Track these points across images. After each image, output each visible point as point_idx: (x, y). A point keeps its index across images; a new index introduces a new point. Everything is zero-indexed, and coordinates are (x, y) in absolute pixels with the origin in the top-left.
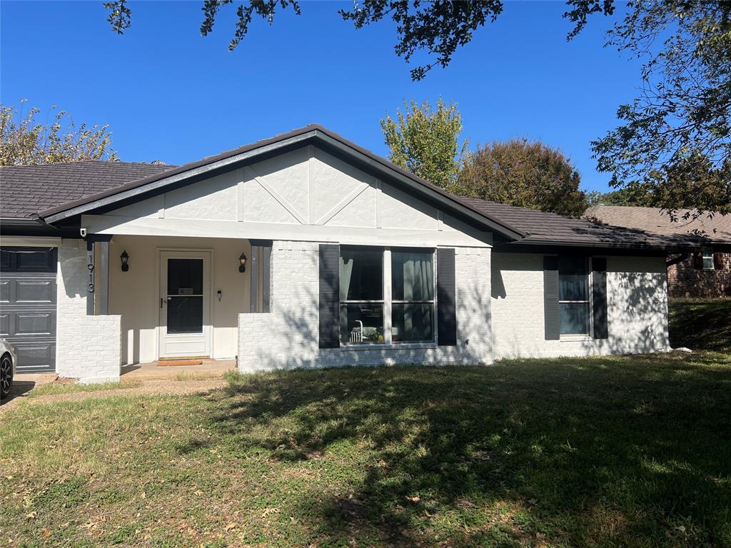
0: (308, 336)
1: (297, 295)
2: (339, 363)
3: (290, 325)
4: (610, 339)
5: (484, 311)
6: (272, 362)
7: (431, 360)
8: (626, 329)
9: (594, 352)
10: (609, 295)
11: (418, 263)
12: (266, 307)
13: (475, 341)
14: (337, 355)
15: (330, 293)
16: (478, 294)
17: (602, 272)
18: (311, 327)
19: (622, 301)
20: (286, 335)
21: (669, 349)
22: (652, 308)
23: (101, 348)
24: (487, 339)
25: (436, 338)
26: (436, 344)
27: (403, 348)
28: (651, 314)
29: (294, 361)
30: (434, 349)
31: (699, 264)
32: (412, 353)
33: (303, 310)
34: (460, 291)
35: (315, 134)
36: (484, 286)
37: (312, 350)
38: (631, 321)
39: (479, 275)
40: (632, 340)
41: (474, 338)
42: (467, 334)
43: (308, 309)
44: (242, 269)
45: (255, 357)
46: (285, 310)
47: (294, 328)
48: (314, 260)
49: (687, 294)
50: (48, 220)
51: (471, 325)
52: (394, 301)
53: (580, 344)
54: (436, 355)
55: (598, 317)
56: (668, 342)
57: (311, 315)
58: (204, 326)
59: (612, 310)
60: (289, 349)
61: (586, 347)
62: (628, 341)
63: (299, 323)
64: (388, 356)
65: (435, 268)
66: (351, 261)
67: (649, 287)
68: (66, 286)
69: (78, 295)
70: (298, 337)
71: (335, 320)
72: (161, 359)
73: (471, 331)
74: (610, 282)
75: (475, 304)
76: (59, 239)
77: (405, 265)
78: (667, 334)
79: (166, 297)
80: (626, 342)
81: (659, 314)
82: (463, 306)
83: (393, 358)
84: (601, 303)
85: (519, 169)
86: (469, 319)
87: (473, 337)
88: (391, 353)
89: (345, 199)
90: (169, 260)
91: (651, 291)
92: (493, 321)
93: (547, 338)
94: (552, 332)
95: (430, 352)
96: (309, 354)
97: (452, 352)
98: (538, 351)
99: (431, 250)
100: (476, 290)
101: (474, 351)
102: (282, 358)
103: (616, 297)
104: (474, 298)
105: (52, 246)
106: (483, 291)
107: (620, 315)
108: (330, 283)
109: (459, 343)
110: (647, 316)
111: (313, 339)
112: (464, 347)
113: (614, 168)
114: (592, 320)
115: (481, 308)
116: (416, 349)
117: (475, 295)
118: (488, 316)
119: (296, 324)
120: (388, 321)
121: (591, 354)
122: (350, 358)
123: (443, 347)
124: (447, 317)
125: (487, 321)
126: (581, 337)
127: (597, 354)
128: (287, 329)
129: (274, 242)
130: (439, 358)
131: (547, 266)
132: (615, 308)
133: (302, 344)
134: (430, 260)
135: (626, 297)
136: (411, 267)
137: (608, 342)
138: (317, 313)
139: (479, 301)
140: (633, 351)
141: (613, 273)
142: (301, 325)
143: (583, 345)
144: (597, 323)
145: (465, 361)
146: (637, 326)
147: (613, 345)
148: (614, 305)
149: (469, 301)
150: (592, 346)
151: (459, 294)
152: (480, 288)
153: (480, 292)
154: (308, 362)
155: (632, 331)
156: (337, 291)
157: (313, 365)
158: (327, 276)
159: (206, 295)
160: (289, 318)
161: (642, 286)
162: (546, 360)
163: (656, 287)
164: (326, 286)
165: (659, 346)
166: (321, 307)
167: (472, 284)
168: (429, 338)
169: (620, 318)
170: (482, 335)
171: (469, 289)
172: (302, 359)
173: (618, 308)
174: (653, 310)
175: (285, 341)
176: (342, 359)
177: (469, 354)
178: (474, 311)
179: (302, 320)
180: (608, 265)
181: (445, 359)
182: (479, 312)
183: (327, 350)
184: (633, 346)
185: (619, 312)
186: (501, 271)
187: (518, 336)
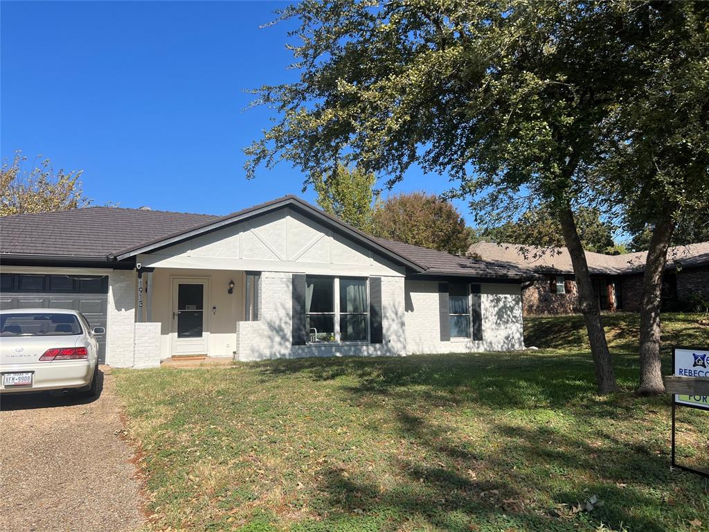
0: (284, 338)
1: (276, 310)
2: (304, 355)
3: (272, 331)
4: (485, 342)
5: (400, 321)
6: (260, 355)
7: (365, 354)
8: (495, 335)
9: (474, 350)
10: (483, 312)
11: (356, 287)
12: (256, 318)
13: (394, 341)
14: (303, 350)
15: (298, 308)
16: (395, 308)
17: (478, 294)
18: (286, 331)
19: (492, 315)
20: (270, 337)
21: (524, 348)
23: (148, 345)
24: (402, 339)
25: (369, 338)
26: (369, 342)
27: (348, 346)
28: (511, 325)
29: (275, 354)
30: (367, 346)
31: (554, 290)
32: (353, 349)
33: (281, 320)
34: (384, 307)
35: (291, 201)
36: (399, 303)
37: (286, 347)
38: (498, 329)
39: (396, 296)
40: (499, 343)
42: (389, 336)
43: (284, 318)
44: (230, 291)
45: (249, 351)
46: (269, 320)
47: (275, 333)
48: (288, 286)
49: (546, 312)
50: (119, 258)
51: (392, 330)
52: (342, 313)
53: (464, 344)
54: (369, 350)
55: (476, 327)
56: (523, 344)
57: (286, 323)
58: (203, 333)
59: (485, 322)
60: (272, 347)
61: (469, 348)
62: (497, 343)
63: (278, 329)
64: (336, 351)
65: (368, 291)
66: (312, 285)
67: (510, 306)
68: (116, 303)
69: (123, 310)
70: (278, 339)
71: (302, 327)
72: (173, 357)
73: (392, 334)
74: (483, 302)
75: (393, 316)
76: (111, 270)
77: (348, 288)
78: (522, 338)
79: (177, 311)
80: (495, 344)
81: (517, 324)
82: (385, 316)
83: (340, 352)
84: (477, 317)
85: (420, 216)
86: (390, 326)
87: (393, 338)
88: (338, 348)
89: (309, 243)
90: (179, 285)
91: (512, 309)
92: (406, 328)
93: (442, 340)
94: (445, 336)
95: (365, 348)
96: (285, 349)
97: (380, 348)
98: (436, 348)
99: (365, 278)
100: (394, 306)
101: (394, 347)
102: (267, 353)
103: (487, 313)
104: (393, 312)
105: (105, 274)
106: (399, 306)
107: (491, 325)
108: (299, 303)
109: (384, 342)
110: (508, 326)
111: (288, 340)
112: (387, 344)
113: (486, 223)
114: (472, 330)
115: (397, 318)
116: (355, 346)
117: (394, 310)
118: (403, 324)
119: (275, 329)
120: (337, 328)
121: (471, 351)
122: (312, 352)
123: (373, 344)
124: (375, 325)
125: (402, 327)
126: (467, 340)
127: (476, 351)
128: (271, 333)
129: (263, 273)
130: (371, 352)
131: (441, 290)
132: (487, 321)
133: (280, 344)
134: (365, 285)
135: (495, 313)
136: (351, 290)
137: (483, 344)
138: (291, 322)
139: (396, 314)
140: (500, 350)
141: (486, 295)
142: (279, 330)
144: (476, 332)
145: (388, 354)
146: (502, 333)
147: (486, 346)
148: (487, 318)
149: (390, 313)
151: (384, 309)
152: (396, 304)
153: (397, 308)
154: (284, 355)
155: (499, 337)
156: (303, 307)
157: (287, 357)
158: (297, 297)
159: (205, 311)
160: (271, 327)
161: (505, 305)
162: (443, 354)
163: (514, 306)
164: (297, 304)
165: (517, 346)
166: (293, 318)
167: (391, 302)
168: (364, 338)
169: (491, 327)
170: (399, 337)
171: (389, 305)
172: (280, 354)
173: (489, 321)
174: (512, 321)
175: (269, 341)
176: (306, 353)
177: (390, 350)
178: (393, 320)
179: (280, 326)
180: (482, 289)
181: (375, 353)
182: (396, 321)
183: (297, 347)
184: (500, 346)
185: (490, 323)
186: (410, 293)
187: (422, 339)
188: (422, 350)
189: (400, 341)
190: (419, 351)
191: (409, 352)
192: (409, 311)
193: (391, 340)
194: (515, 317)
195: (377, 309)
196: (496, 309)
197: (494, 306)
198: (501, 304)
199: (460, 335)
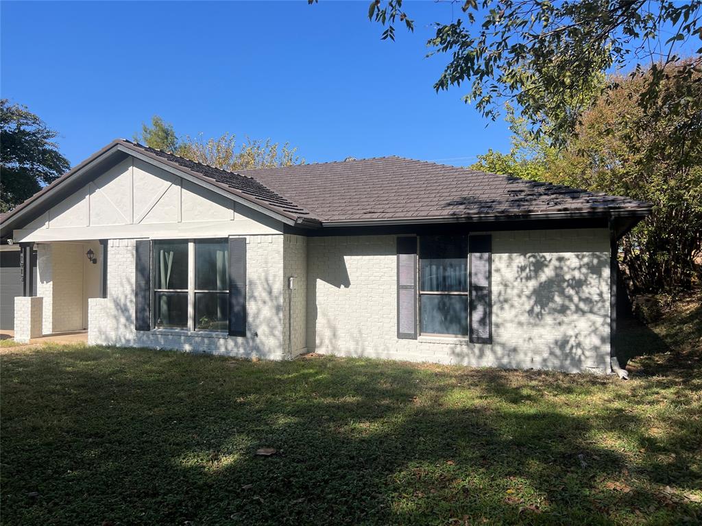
0: (128, 319)
1: (122, 285)
2: (149, 345)
3: (118, 310)
4: (499, 349)
5: (275, 303)
6: (107, 339)
7: (223, 350)
8: (526, 336)
9: (469, 362)
10: (496, 288)
12: (104, 295)
13: (264, 334)
14: (148, 337)
15: (143, 283)
16: (268, 284)
17: (486, 255)
18: (130, 312)
20: (115, 317)
22: (577, 306)
24: (277, 333)
26: (227, 333)
28: (575, 317)
29: (120, 340)
30: (225, 338)
32: (206, 341)
33: (126, 297)
34: (250, 282)
35: (118, 148)
36: (275, 276)
37: (131, 331)
38: (536, 325)
39: (270, 265)
41: (263, 330)
42: (257, 326)
43: (129, 296)
45: (98, 333)
46: (115, 297)
47: (120, 312)
48: (133, 255)
51: (262, 317)
52: (196, 291)
53: (447, 349)
54: (227, 346)
55: (476, 317)
57: (131, 301)
59: (502, 308)
60: (117, 328)
61: (458, 355)
62: (530, 355)
63: (124, 309)
64: (186, 341)
70: (123, 320)
71: (146, 307)
73: (261, 323)
74: (498, 270)
75: (265, 295)
78: (607, 348)
81: (592, 317)
82: (253, 297)
83: (191, 344)
84: (480, 299)
86: (259, 311)
88: (189, 339)
89: (154, 198)
93: (401, 336)
95: (222, 341)
96: (129, 334)
97: (242, 343)
98: (388, 350)
100: (267, 280)
101: (263, 344)
102: (113, 335)
103: (509, 291)
104: (265, 289)
106: (274, 280)
107: (516, 316)
108: (143, 275)
109: (249, 334)
111: (132, 322)
112: (253, 340)
114: (468, 322)
115: (272, 300)
116: (210, 337)
117: (266, 286)
118: (279, 309)
119: (121, 309)
120: (191, 311)
121: (465, 363)
122: (157, 341)
123: (233, 338)
124: (237, 308)
125: (278, 313)
127: (475, 364)
128: (116, 313)
129: (109, 241)
130: (229, 348)
133: (125, 326)
137: (494, 352)
138: (134, 300)
139: (270, 292)
140: (537, 367)
141: (505, 256)
142: (124, 310)
143: (453, 352)
144: (476, 326)
145: (254, 354)
146: (547, 333)
147: (502, 356)
148: (506, 301)
149: (260, 292)
150: (467, 355)
151: (250, 285)
152: (271, 278)
153: (270, 282)
154: (128, 341)
155: (537, 341)
156: (148, 281)
157: (131, 344)
158: (142, 269)
160: (117, 303)
162: (395, 363)
164: (140, 278)
165: (589, 365)
166: (136, 295)
167: (263, 274)
169: (516, 320)
170: (273, 328)
171: (260, 279)
172: (125, 339)
173: (512, 306)
174: (578, 309)
175: (114, 321)
177: (258, 347)
178: (265, 302)
179: (125, 305)
180: (495, 242)
181: (235, 350)
182: (270, 304)
183: (142, 332)
184: (538, 359)
185: (513, 312)
186: (345, 257)
187: (363, 332)
188: (363, 352)
189: (274, 336)
190: (356, 352)
191: (339, 351)
192: (342, 286)
193: (260, 332)
194: (588, 300)
195: (240, 284)
196: (532, 284)
197: (528, 278)
198: (547, 273)
199: (446, 330)
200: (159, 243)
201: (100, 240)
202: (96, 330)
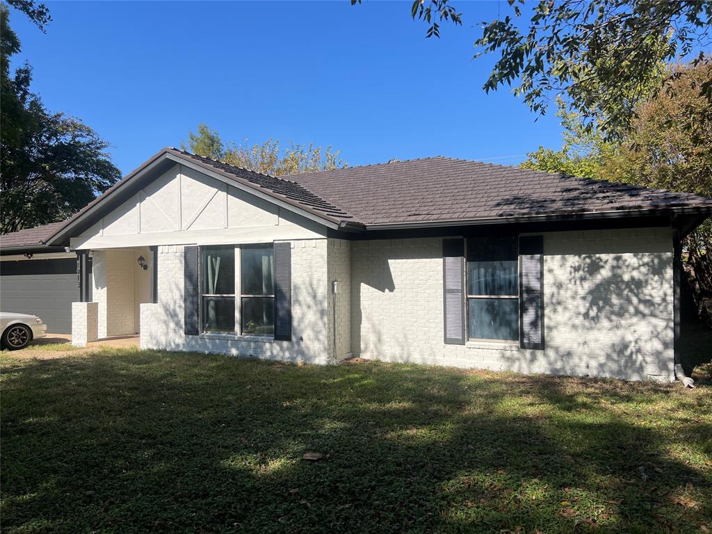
0: (177, 324)
1: (171, 291)
2: (198, 348)
3: (168, 315)
4: (551, 353)
5: (319, 307)
6: (158, 343)
7: (268, 354)
8: (581, 340)
9: (520, 367)
10: (548, 290)
12: (155, 300)
13: (309, 339)
14: (196, 341)
15: (191, 288)
16: (312, 289)
17: (538, 256)
18: (180, 317)
19: (573, 298)
20: (165, 322)
22: (636, 308)
24: (321, 337)
26: (273, 338)
28: (635, 320)
29: (170, 344)
30: (270, 343)
32: (252, 345)
33: (175, 302)
34: (295, 286)
35: (167, 156)
36: (319, 280)
37: (181, 336)
38: (591, 328)
39: (314, 269)
41: (309, 335)
42: (302, 331)
43: (178, 302)
45: (149, 338)
46: (165, 304)
47: (170, 318)
48: (181, 261)
51: (306, 321)
52: (243, 296)
53: (497, 355)
54: (273, 350)
57: (180, 306)
59: (555, 311)
60: (167, 334)
61: (508, 359)
62: (585, 358)
63: (173, 314)
64: (233, 346)
70: (172, 325)
71: (195, 312)
73: (306, 327)
74: (551, 271)
75: (309, 300)
78: (670, 353)
80: (580, 359)
81: (654, 320)
82: (297, 301)
83: (238, 349)
84: (532, 301)
86: (304, 315)
87: (307, 334)
88: (236, 343)
93: (449, 341)
95: (267, 345)
96: (179, 339)
97: (288, 347)
98: (434, 356)
100: (311, 285)
101: (308, 348)
102: (163, 340)
103: (562, 292)
104: (309, 293)
106: (318, 285)
107: (570, 319)
109: (294, 339)
111: (181, 327)
112: (298, 343)
115: (316, 304)
116: (256, 341)
117: (310, 291)
118: (323, 313)
119: (170, 314)
120: (237, 315)
121: (515, 369)
122: (205, 345)
123: (280, 342)
124: (281, 313)
125: (322, 318)
126: (500, 344)
127: (526, 370)
128: (166, 318)
129: (158, 248)
130: (275, 352)
133: (175, 331)
137: (545, 355)
138: (183, 305)
139: (315, 297)
140: (593, 373)
141: (558, 257)
143: (503, 356)
144: (527, 330)
145: (299, 358)
146: (603, 337)
147: (556, 361)
148: (559, 303)
149: (304, 296)
150: (518, 359)
151: (295, 289)
152: (315, 282)
153: (315, 286)
154: (178, 345)
155: (592, 345)
157: (181, 348)
158: (190, 275)
160: (166, 309)
162: (442, 369)
164: (188, 283)
165: (651, 371)
166: (185, 300)
167: (307, 279)
169: (570, 323)
170: (317, 333)
171: (304, 283)
172: (174, 343)
173: (566, 308)
174: (637, 312)
175: (164, 326)
177: (304, 352)
178: (309, 307)
179: (174, 310)
180: (547, 245)
181: (281, 354)
182: (314, 308)
183: (190, 336)
184: (593, 364)
185: (567, 315)
186: (389, 261)
187: (408, 336)
188: (408, 357)
189: (318, 340)
190: (401, 357)
191: (384, 356)
192: (387, 290)
193: (304, 337)
194: (649, 303)
195: (284, 289)
196: (588, 285)
197: (583, 279)
198: (605, 273)
199: (495, 335)
200: (207, 249)
201: (150, 247)
202: (147, 334)
